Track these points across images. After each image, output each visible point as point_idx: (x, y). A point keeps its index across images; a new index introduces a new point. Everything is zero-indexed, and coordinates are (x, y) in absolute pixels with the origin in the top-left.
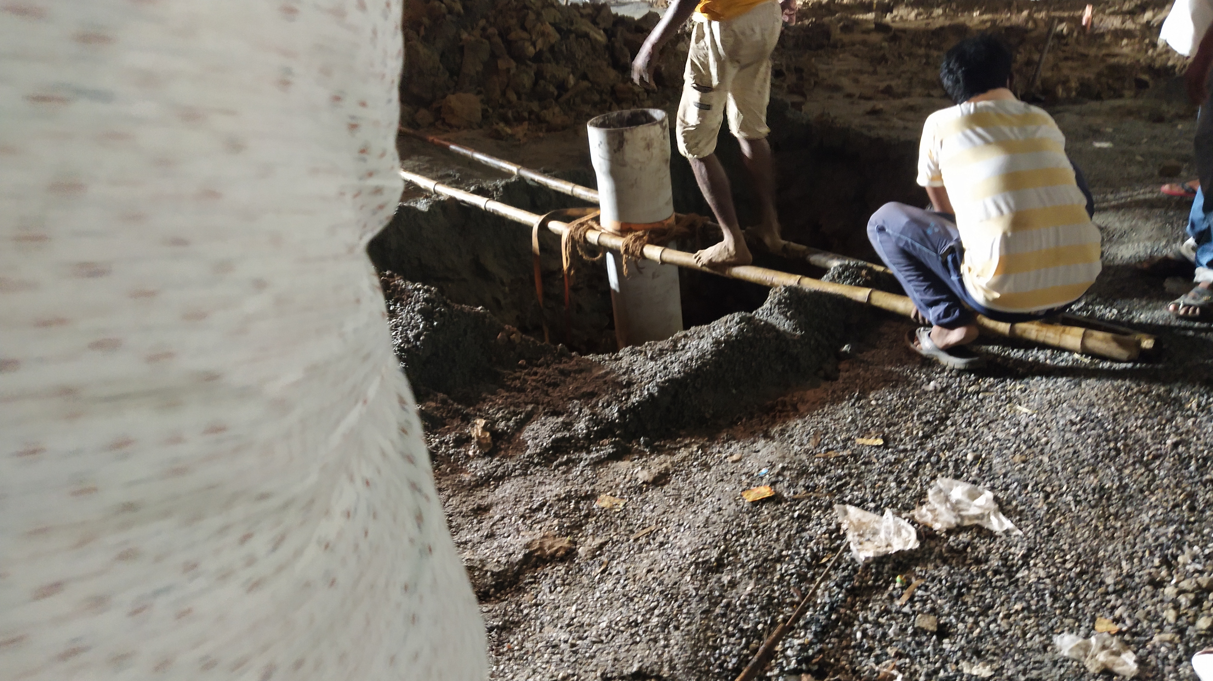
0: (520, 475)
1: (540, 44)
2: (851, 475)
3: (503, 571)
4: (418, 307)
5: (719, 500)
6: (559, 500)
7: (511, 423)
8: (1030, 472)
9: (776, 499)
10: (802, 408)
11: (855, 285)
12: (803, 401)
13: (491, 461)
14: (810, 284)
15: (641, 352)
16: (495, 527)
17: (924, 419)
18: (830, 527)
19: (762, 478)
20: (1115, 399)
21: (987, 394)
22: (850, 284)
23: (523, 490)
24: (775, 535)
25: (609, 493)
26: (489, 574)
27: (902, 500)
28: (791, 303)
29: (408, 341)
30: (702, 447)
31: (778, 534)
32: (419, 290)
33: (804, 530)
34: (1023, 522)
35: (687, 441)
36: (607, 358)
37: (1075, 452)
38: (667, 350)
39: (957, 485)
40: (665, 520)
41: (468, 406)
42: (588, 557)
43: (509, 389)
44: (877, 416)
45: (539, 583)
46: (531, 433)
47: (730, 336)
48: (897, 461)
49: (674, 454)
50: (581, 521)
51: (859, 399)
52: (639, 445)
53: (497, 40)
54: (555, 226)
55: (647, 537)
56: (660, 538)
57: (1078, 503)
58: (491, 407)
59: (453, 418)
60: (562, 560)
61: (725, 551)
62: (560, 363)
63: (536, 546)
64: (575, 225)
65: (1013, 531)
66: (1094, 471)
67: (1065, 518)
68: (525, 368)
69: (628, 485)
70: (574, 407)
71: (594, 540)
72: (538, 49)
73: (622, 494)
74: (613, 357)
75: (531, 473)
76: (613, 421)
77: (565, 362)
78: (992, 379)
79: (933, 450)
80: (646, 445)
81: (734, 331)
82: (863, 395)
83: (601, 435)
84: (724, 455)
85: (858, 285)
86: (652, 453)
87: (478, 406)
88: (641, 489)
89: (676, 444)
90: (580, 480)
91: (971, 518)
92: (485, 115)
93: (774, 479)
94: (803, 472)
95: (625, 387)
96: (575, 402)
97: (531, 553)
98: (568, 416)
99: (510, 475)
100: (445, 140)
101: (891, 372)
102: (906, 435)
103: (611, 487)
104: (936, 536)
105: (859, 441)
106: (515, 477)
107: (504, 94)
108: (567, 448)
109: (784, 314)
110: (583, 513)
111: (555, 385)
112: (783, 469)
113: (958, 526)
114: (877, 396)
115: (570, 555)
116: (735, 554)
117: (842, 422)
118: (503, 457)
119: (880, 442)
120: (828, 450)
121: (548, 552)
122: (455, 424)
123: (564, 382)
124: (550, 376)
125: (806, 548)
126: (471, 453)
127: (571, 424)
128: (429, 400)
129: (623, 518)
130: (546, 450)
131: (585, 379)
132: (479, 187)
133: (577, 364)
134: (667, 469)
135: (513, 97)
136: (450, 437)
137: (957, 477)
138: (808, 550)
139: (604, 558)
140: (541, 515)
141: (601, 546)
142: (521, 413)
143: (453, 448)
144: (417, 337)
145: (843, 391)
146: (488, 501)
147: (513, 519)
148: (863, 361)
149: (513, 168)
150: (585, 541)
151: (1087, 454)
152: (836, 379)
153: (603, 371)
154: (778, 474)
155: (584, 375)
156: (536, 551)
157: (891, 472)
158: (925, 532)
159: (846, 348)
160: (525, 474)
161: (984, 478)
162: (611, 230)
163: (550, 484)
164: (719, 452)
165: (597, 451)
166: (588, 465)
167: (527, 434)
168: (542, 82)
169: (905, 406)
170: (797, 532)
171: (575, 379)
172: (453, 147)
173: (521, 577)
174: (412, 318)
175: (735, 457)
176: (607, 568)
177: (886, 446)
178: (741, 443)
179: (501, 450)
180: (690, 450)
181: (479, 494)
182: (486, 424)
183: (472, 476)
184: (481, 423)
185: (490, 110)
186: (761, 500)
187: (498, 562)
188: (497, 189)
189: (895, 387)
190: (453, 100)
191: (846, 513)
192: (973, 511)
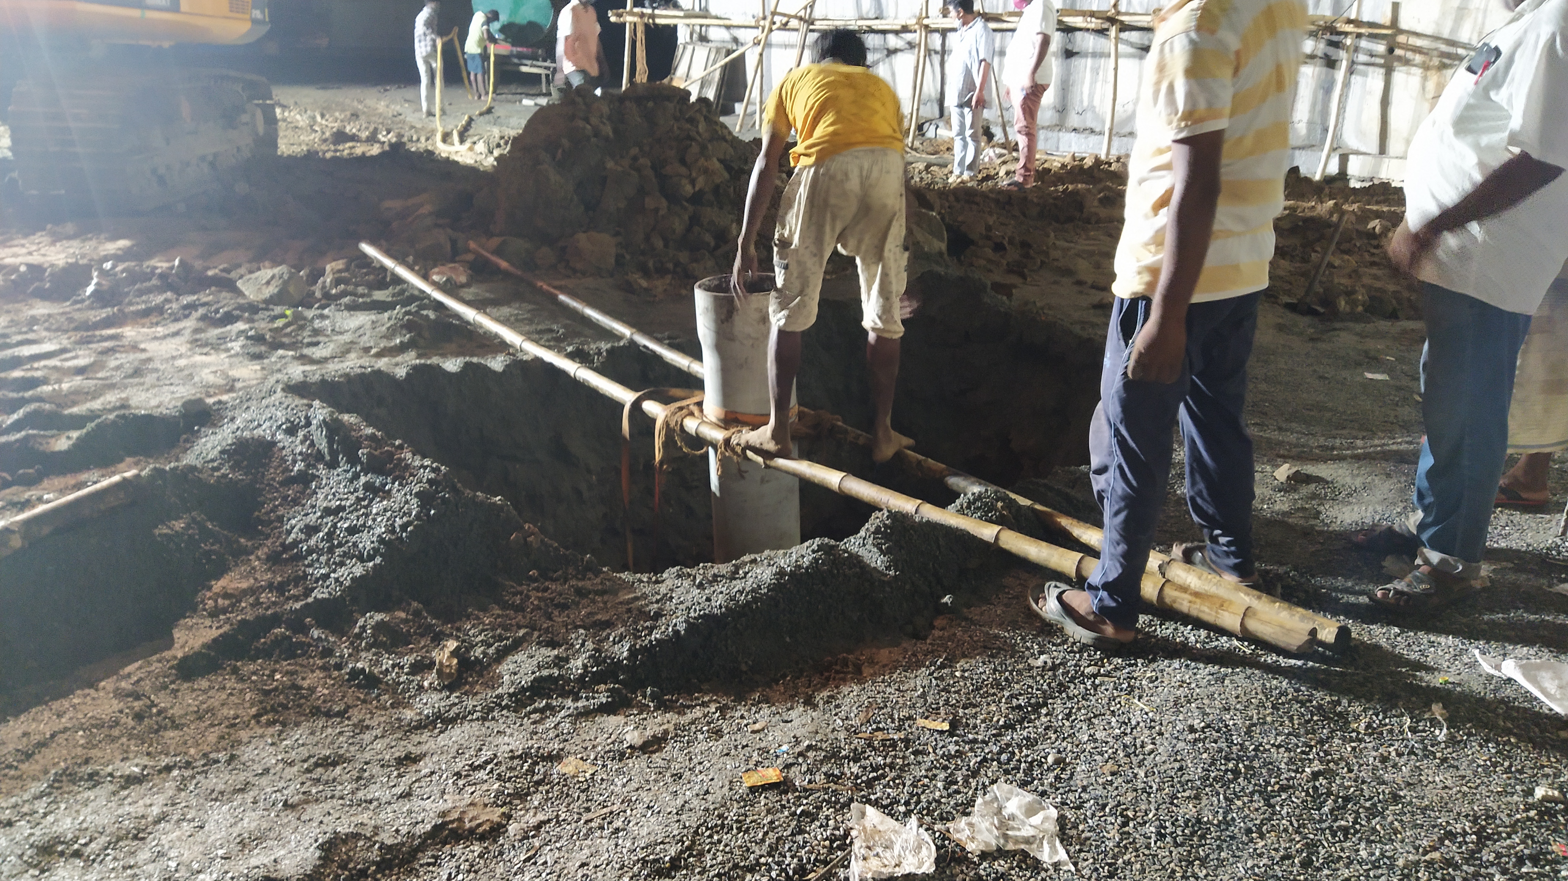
0: (477, 719)
1: (700, 182)
2: (892, 766)
3: (398, 844)
4: (416, 489)
5: (712, 780)
6: (512, 758)
7: (491, 651)
8: (1117, 788)
9: (783, 787)
10: (867, 671)
11: (986, 520)
12: (872, 662)
13: (448, 697)
14: (931, 513)
15: (689, 575)
16: (417, 785)
17: (1015, 702)
18: (837, 833)
19: (777, 757)
20: (1261, 705)
21: (1106, 679)
22: (980, 518)
23: (474, 739)
24: (760, 835)
25: (579, 756)
26: (377, 846)
27: (943, 806)
28: (891, 534)
29: (393, 531)
30: (723, 710)
31: (766, 834)
32: (425, 468)
33: (801, 832)
34: (1082, 854)
35: (706, 699)
36: (645, 580)
37: (1181, 769)
38: (723, 576)
39: (1017, 795)
40: (634, 799)
41: (445, 623)
42: (517, 837)
43: (505, 606)
44: (955, 692)
45: (440, 866)
46: (511, 667)
47: (799, 567)
48: (959, 754)
49: (685, 714)
50: (529, 788)
51: (942, 666)
52: (645, 697)
53: (649, 173)
54: (651, 407)
55: (604, 819)
56: (618, 823)
57: (1161, 836)
58: (473, 626)
59: (422, 635)
60: (482, 838)
61: (688, 848)
62: (583, 579)
63: (455, 815)
64: (672, 409)
65: (1067, 864)
66: (1197, 797)
67: (1138, 856)
68: (535, 580)
69: (607, 748)
70: (577, 639)
71: (535, 814)
72: (697, 189)
73: (596, 759)
74: (654, 579)
75: (493, 718)
76: (620, 661)
77: (590, 579)
78: (1120, 661)
79: (1008, 745)
80: (653, 698)
81: (806, 562)
82: (950, 662)
83: (599, 678)
84: (745, 722)
85: (990, 521)
86: (657, 708)
87: (457, 624)
88: (622, 755)
89: (692, 700)
90: (551, 734)
91: (1017, 841)
92: (619, 261)
93: (790, 761)
94: (834, 755)
95: (651, 618)
96: (581, 631)
97: (444, 824)
98: (567, 650)
99: (464, 717)
100: (555, 288)
101: (997, 637)
102: (983, 721)
103: (586, 748)
104: (967, 858)
105: (921, 722)
106: (472, 720)
107: (647, 238)
108: (551, 690)
109: (878, 546)
110: (536, 778)
111: (564, 607)
112: (809, 747)
113: (999, 849)
114: (967, 666)
115: (496, 831)
116: (701, 854)
117: (908, 695)
118: (465, 694)
119: (946, 726)
120: (878, 729)
121: (468, 825)
122: (423, 643)
123: (578, 603)
124: (561, 595)
125: (792, 857)
126: (426, 684)
127: (567, 660)
128: (399, 609)
129: (583, 791)
130: (523, 690)
131: (605, 603)
132: (578, 348)
133: (602, 583)
134: (666, 732)
135: (659, 244)
136: (408, 660)
137: (1023, 785)
138: (795, 860)
139: (537, 843)
140: (482, 775)
141: (538, 827)
142: (507, 639)
143: (407, 674)
144: (404, 527)
145: (926, 655)
146: (424, 748)
147: (444, 776)
148: (966, 619)
149: (625, 331)
150: (524, 815)
151: (1195, 772)
152: (925, 638)
153: (632, 596)
154: (800, 754)
155: (606, 598)
156: (452, 822)
157: (945, 768)
158: (954, 852)
159: (947, 599)
160: (484, 719)
161: (1057, 789)
162: (714, 420)
163: (511, 735)
164: (742, 717)
165: (587, 699)
166: (569, 716)
167: (505, 668)
168: (696, 229)
169: (997, 684)
170: (793, 834)
171: (593, 601)
172: (562, 297)
173: (420, 855)
174: (407, 502)
175: (757, 726)
176: (535, 855)
177: (951, 733)
178: (774, 708)
179: (466, 683)
180: (706, 710)
181: (415, 738)
182: (458, 648)
183: (417, 714)
184: (452, 645)
185: (628, 257)
186: (763, 786)
187: (397, 831)
188: (599, 353)
189: (993, 656)
190: (582, 239)
191: (863, 814)
192: (1026, 832)
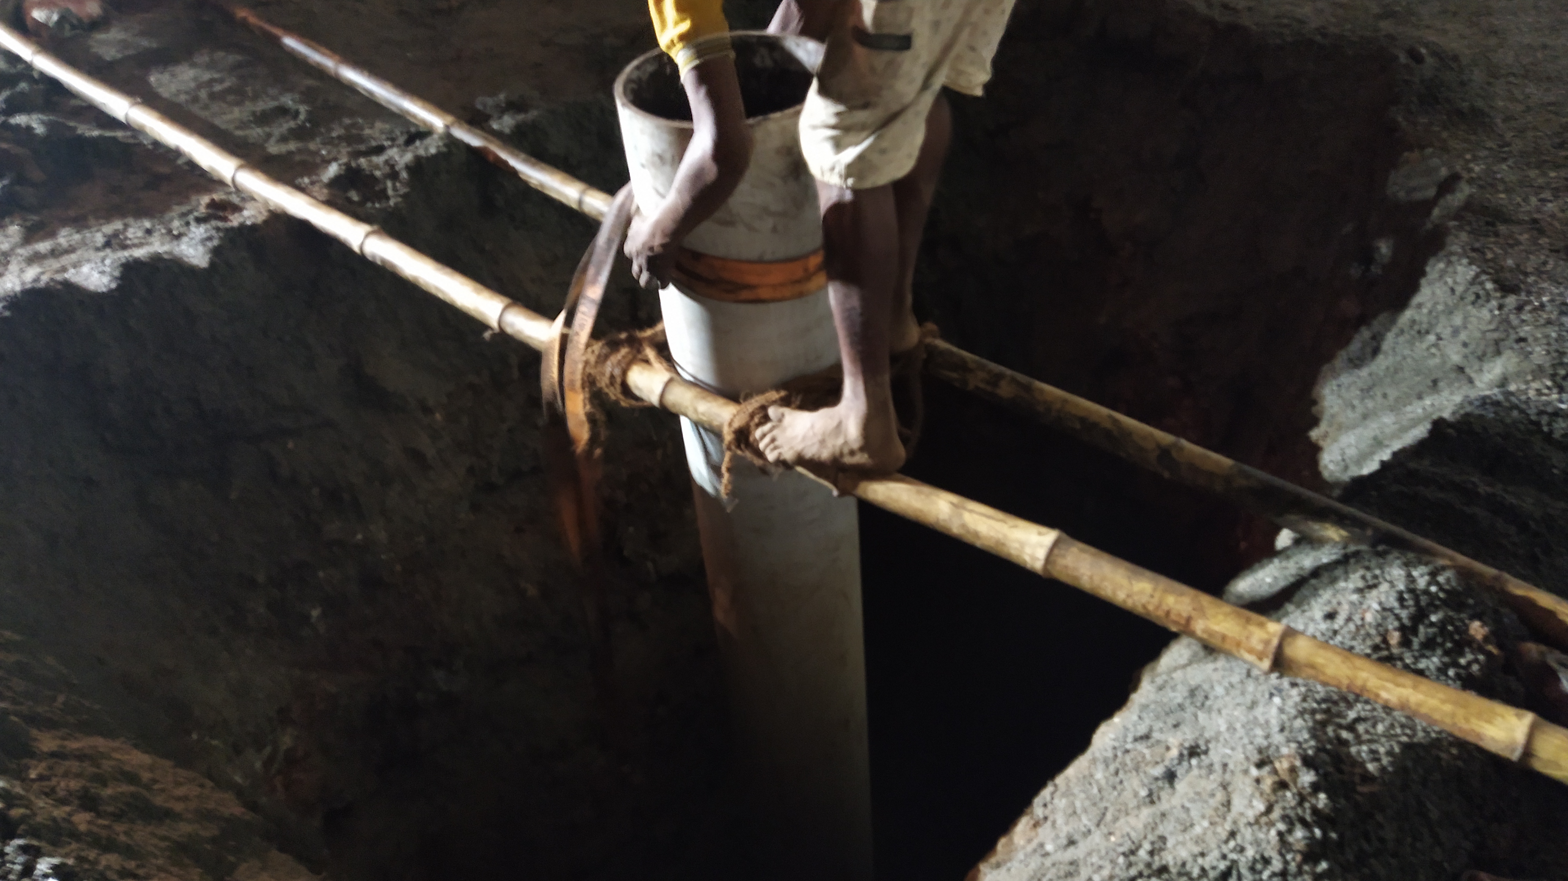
172: (290, 42)
